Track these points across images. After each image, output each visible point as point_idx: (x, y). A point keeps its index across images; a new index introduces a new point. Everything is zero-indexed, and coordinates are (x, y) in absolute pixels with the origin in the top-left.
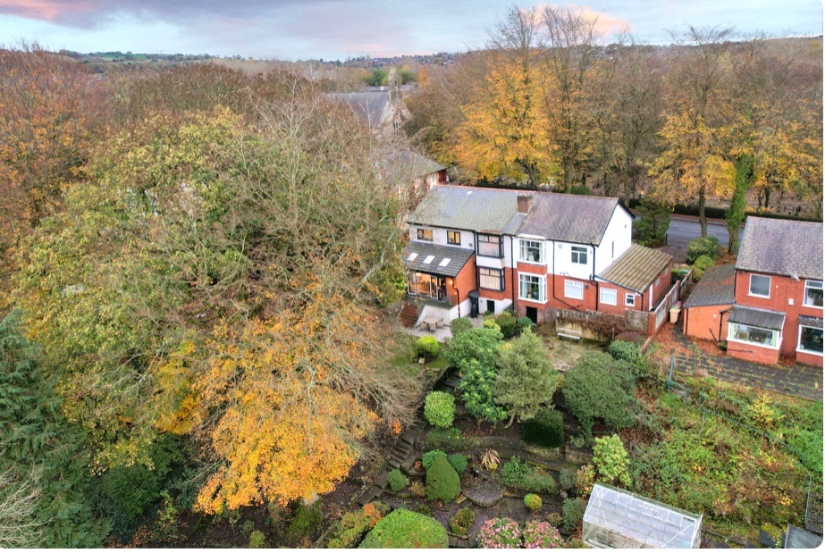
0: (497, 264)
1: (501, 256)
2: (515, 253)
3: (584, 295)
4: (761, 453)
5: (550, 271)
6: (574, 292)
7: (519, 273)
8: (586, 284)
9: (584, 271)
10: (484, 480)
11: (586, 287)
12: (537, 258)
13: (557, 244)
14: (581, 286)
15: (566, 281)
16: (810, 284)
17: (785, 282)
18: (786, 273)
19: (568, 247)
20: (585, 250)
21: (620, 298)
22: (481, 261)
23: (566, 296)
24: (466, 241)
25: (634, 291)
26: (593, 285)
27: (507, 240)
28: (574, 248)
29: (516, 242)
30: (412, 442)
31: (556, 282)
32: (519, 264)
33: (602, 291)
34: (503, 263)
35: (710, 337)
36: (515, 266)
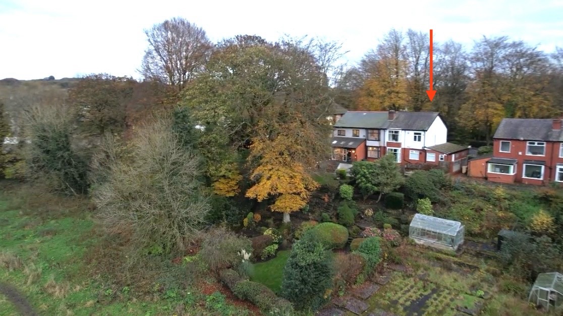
0: (376, 144)
1: (379, 140)
2: (386, 137)
3: (419, 158)
4: (497, 212)
5: (403, 146)
6: (414, 156)
7: (388, 148)
8: (421, 152)
9: (419, 145)
10: (366, 220)
11: (420, 153)
12: (397, 140)
13: (407, 131)
14: (418, 153)
15: (410, 151)
16: (530, 143)
17: (517, 143)
18: (518, 138)
19: (412, 133)
20: (420, 134)
21: (437, 157)
22: (369, 143)
23: (410, 159)
24: (362, 134)
25: (443, 153)
26: (423, 152)
27: (382, 132)
28: (415, 134)
29: (387, 133)
30: (333, 205)
31: (406, 152)
32: (388, 143)
33: (428, 154)
34: (380, 144)
35: (480, 175)
36: (386, 145)
